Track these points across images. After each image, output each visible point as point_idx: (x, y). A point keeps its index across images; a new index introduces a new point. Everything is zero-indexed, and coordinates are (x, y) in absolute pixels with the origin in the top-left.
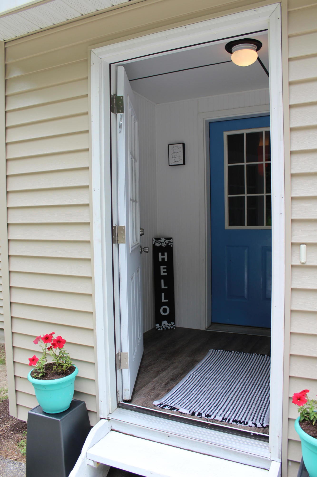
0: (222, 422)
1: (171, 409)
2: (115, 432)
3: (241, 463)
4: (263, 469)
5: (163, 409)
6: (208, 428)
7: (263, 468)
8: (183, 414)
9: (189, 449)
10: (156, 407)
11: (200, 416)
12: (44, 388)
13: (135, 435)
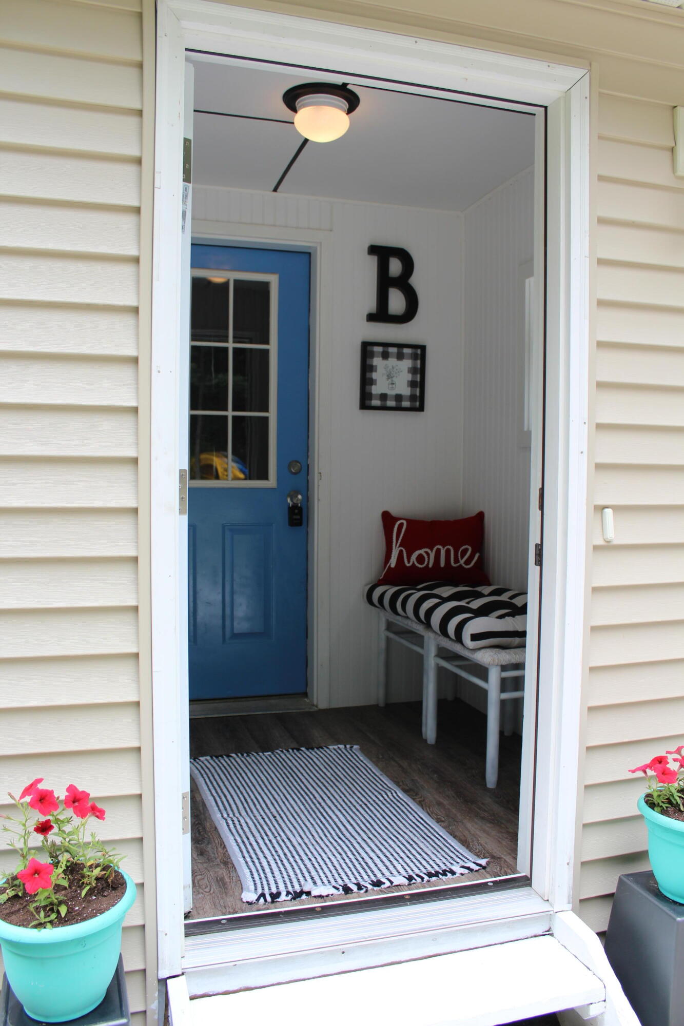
0: (412, 885)
1: (294, 898)
2: (199, 999)
3: (495, 944)
4: (534, 938)
5: (278, 904)
6: (411, 904)
7: (533, 935)
8: (325, 898)
9: (390, 961)
10: (255, 906)
11: (364, 890)
12: (82, 945)
13: (253, 985)
